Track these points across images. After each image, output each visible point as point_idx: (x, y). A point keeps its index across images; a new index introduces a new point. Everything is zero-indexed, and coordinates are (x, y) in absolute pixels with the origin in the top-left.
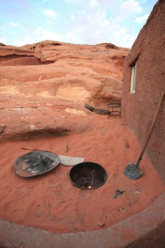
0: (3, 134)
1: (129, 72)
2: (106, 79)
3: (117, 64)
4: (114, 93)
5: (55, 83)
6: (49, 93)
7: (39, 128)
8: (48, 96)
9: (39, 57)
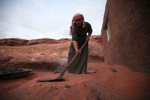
0: (8, 62)
1: (105, 32)
2: (92, 46)
3: (98, 42)
4: (99, 54)
5: (61, 48)
6: (57, 53)
7: (38, 61)
8: (57, 55)
9: (57, 42)
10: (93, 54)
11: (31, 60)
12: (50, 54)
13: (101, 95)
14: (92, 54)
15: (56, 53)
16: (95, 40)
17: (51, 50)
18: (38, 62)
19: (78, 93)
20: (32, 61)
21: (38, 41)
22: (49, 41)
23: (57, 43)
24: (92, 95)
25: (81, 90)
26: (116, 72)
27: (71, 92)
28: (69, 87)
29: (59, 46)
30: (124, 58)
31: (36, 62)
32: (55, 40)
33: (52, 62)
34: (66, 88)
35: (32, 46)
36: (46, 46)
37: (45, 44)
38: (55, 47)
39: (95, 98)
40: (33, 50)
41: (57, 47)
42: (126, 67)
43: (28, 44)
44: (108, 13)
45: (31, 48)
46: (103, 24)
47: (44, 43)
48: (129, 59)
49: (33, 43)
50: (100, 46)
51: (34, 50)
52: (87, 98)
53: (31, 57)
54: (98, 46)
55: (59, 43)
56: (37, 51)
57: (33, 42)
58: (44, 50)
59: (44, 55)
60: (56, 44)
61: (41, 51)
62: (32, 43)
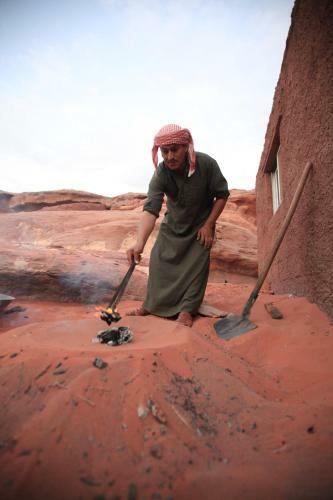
1: (266, 184)
2: (224, 226)
3: (246, 212)
4: (243, 252)
5: (120, 227)
6: (106, 244)
7: (35, 268)
8: (104, 250)
9: (108, 205)
10: (226, 254)
11: (12, 264)
12: (83, 244)
13: (199, 395)
14: (221, 251)
15: (103, 243)
16: (235, 205)
17: (87, 231)
18: (36, 271)
19: (126, 384)
20: (16, 268)
21: (43, 198)
22: (83, 200)
23: (108, 209)
24: (168, 392)
25: (138, 376)
26: (280, 318)
27: (106, 381)
28: (104, 365)
29: (113, 218)
30: (311, 275)
31: (30, 273)
32: (101, 197)
33: (83, 274)
34: (93, 369)
35: (22, 214)
36: (70, 217)
37: (67, 209)
38: (101, 222)
39: (176, 403)
40: (27, 227)
41: (106, 221)
42: (314, 304)
43: (11, 206)
44: (280, 118)
45: (20, 221)
46: (263, 154)
47: (64, 205)
48: (324, 282)
49: (26, 204)
50: (252, 226)
51: (31, 229)
52: (149, 403)
53: (14, 256)
54: (244, 225)
55: (117, 208)
56: (39, 234)
57: (29, 200)
58: (62, 230)
59: (60, 247)
60: (104, 212)
61: (53, 231)
62: (23, 203)
